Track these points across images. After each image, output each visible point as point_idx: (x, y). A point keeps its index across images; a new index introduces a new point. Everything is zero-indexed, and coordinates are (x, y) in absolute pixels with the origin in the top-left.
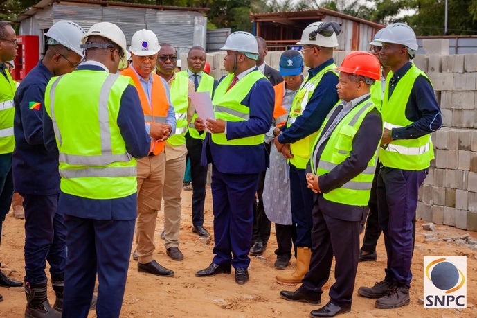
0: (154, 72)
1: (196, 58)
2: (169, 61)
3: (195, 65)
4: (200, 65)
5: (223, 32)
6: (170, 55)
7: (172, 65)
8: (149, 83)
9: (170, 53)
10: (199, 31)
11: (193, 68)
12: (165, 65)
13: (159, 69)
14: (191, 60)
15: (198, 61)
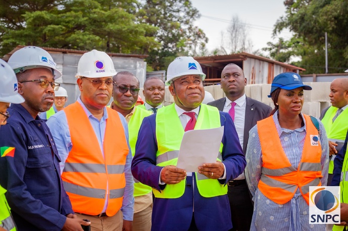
0: (109, 106)
1: (154, 88)
2: (129, 93)
3: (153, 96)
4: (159, 96)
5: (159, 74)
6: (132, 87)
7: (132, 98)
8: (102, 120)
9: (132, 84)
10: (141, 73)
11: (152, 100)
12: (123, 97)
13: (116, 103)
14: (148, 91)
15: (157, 91)
